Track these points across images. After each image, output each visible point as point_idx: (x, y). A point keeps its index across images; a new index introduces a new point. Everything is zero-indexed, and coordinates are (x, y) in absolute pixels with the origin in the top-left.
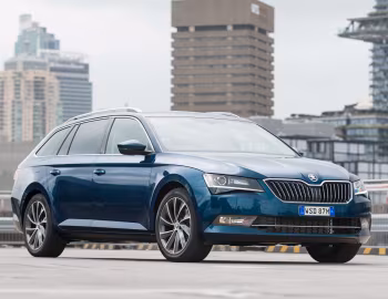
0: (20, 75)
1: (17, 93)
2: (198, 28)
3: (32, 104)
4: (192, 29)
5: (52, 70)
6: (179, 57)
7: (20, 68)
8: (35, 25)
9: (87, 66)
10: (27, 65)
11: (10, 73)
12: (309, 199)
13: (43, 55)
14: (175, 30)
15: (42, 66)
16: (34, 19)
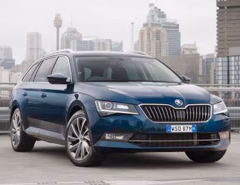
0: (150, 29)
1: (149, 37)
2: (228, 7)
3: (155, 42)
4: (226, 8)
5: (164, 27)
6: (220, 20)
7: (150, 27)
8: (156, 8)
9: (178, 25)
10: (153, 25)
11: (145, 28)
12: (176, 120)
13: (159, 21)
14: (218, 8)
15: (159, 25)
16: (155, 6)
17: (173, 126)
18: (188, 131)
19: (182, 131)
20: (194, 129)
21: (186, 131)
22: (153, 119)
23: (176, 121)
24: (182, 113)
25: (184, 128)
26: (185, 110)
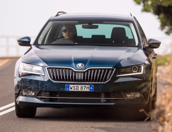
17: (71, 86)
18: (86, 90)
19: (80, 90)
20: (91, 88)
21: (83, 90)
22: (54, 79)
23: (75, 81)
24: (81, 75)
25: (82, 88)
26: (84, 72)
